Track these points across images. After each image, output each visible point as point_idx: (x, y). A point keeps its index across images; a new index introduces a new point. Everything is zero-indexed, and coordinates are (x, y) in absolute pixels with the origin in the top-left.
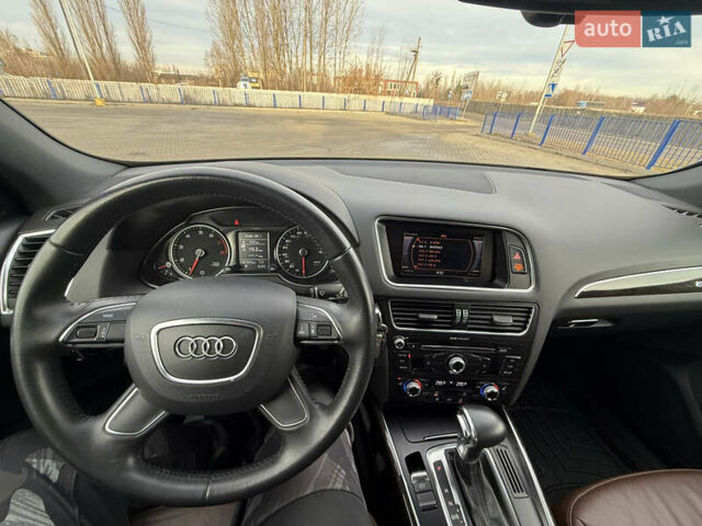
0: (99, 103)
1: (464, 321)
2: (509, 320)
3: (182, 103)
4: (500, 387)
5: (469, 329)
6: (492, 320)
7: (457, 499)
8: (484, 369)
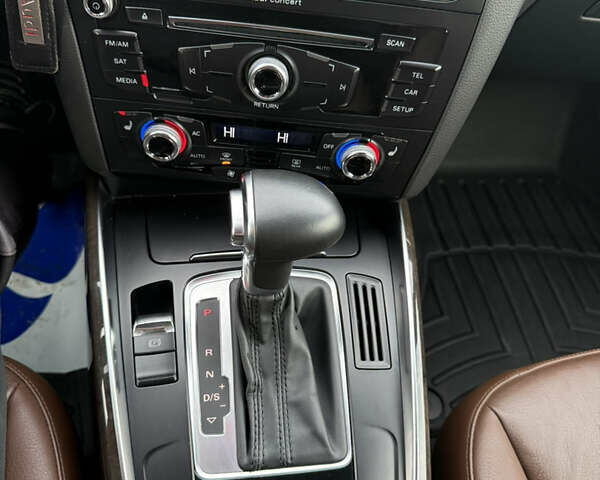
7: (228, 369)
8: (343, 96)
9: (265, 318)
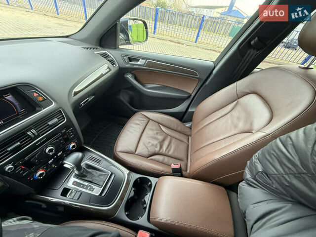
1: (36, 134)
2: (56, 120)
4: (74, 142)
5: (42, 135)
6: (48, 125)
7: (86, 184)
8: (63, 142)
9: (84, 173)
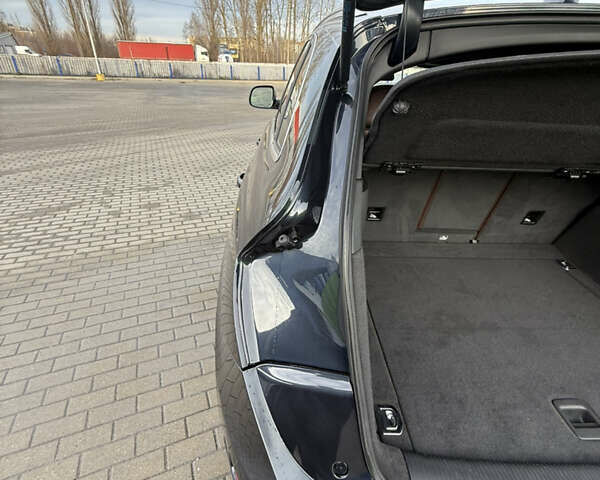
0: (100, 78)
3: (171, 77)
